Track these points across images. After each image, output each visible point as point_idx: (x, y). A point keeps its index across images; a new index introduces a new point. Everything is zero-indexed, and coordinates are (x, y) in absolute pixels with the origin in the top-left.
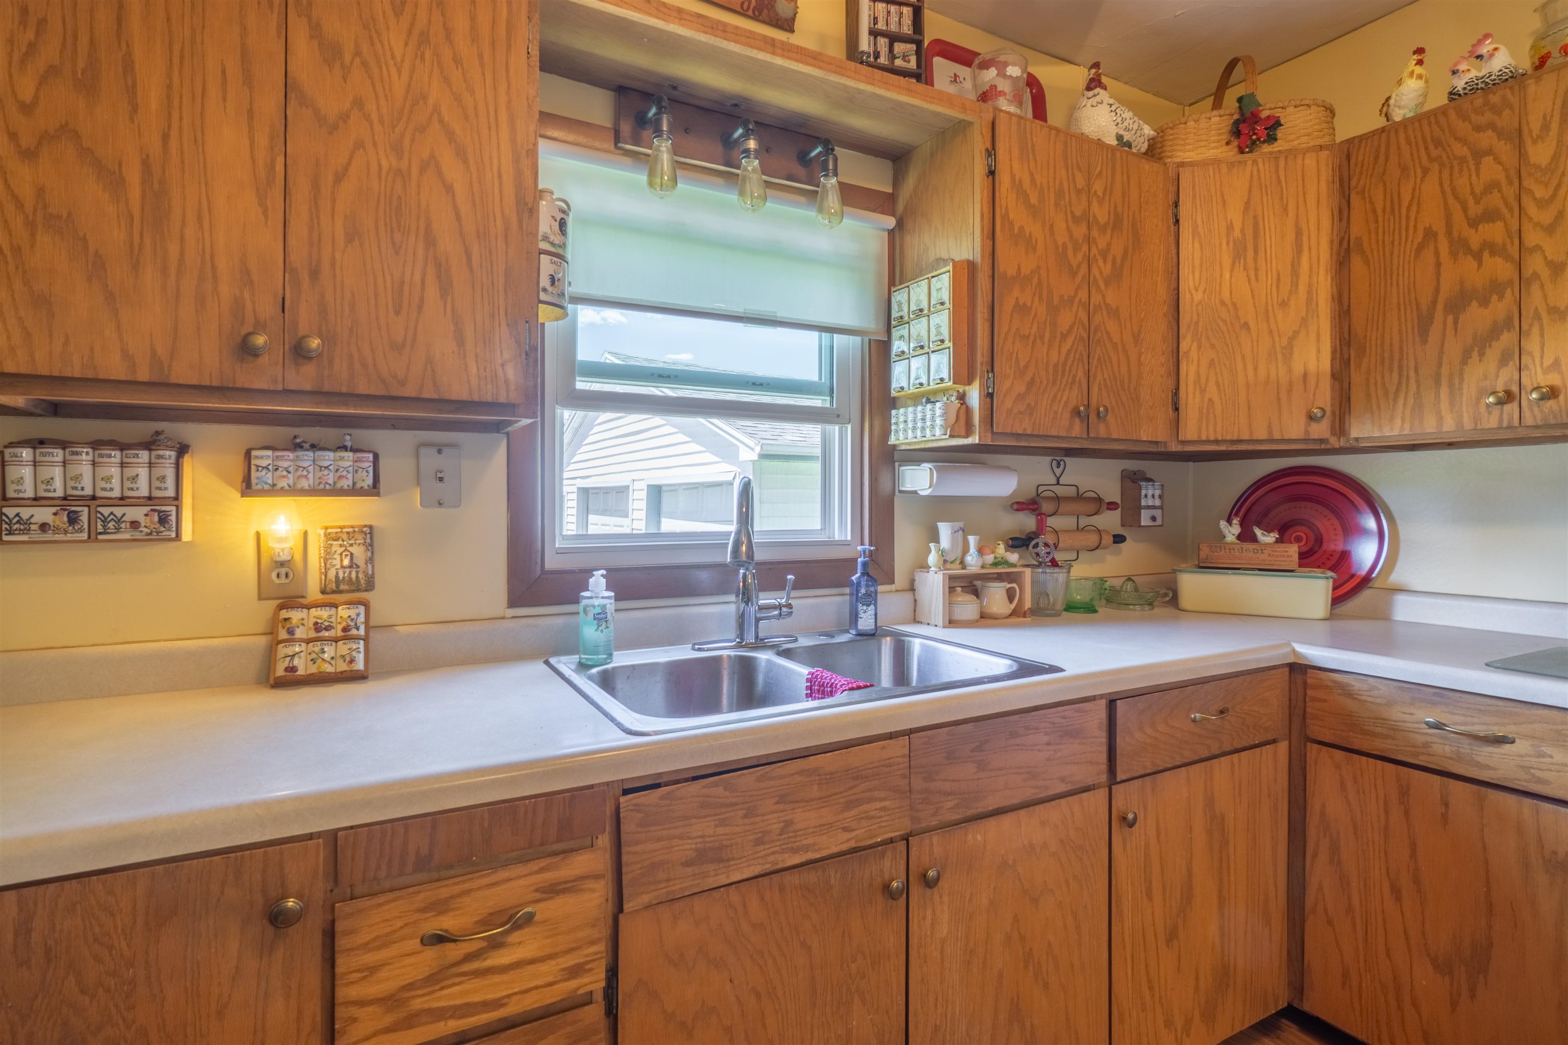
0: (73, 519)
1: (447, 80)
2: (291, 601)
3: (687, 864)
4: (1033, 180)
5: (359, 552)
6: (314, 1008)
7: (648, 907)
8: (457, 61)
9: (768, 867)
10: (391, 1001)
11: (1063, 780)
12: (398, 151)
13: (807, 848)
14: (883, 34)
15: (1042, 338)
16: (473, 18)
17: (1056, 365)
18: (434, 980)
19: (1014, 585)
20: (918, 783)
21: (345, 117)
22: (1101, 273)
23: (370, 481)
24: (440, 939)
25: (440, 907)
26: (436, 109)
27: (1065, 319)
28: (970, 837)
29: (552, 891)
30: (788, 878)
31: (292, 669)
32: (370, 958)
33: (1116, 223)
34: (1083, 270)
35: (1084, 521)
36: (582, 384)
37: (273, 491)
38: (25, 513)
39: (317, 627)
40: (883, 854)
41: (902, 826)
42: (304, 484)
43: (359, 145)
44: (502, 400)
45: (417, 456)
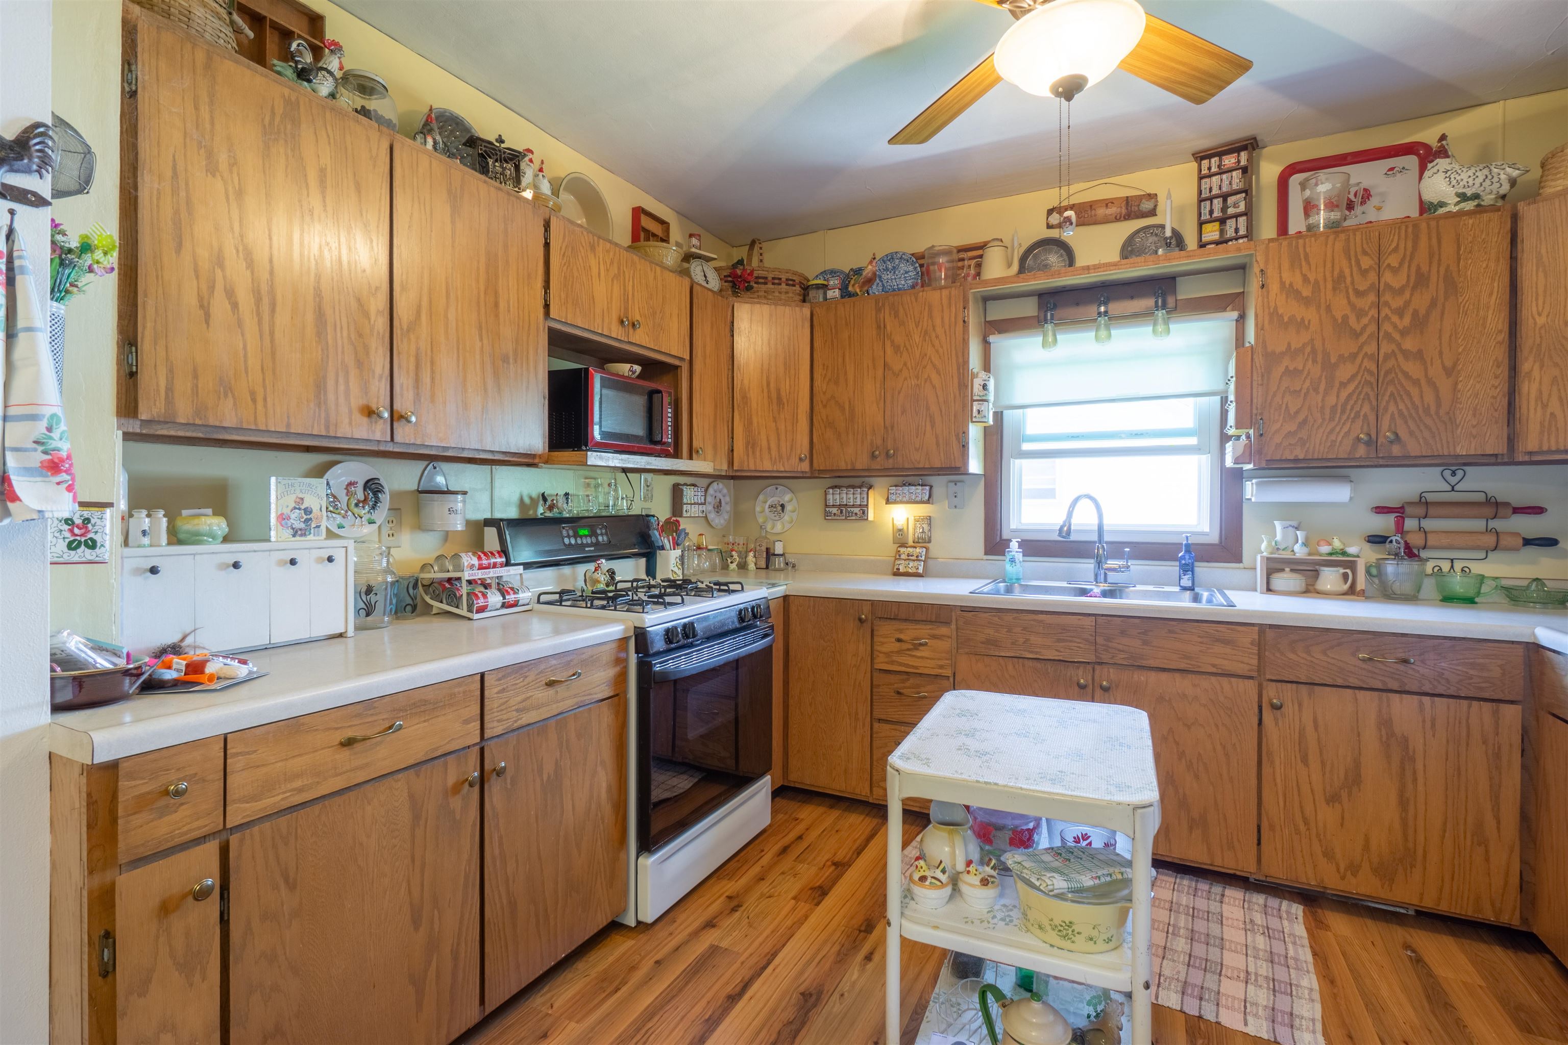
0: (842, 512)
1: (933, 346)
2: (903, 545)
3: (982, 643)
4: (1306, 279)
5: (926, 527)
6: (868, 649)
7: (967, 653)
8: (937, 337)
9: (1017, 655)
10: (888, 654)
12: (917, 377)
13: (1037, 653)
15: (1316, 390)
16: (942, 318)
17: (1334, 408)
18: (899, 652)
19: (1350, 571)
20: (1100, 640)
21: (901, 371)
22: (1395, 326)
23: (927, 498)
24: (899, 640)
25: (901, 631)
26: (930, 358)
27: (1345, 372)
28: (1135, 676)
29: (934, 637)
30: (1026, 661)
31: (898, 569)
32: (882, 640)
33: (1421, 280)
34: (1373, 328)
35: (1488, 524)
36: (1026, 447)
37: (895, 502)
38: (831, 510)
39: (908, 555)
40: (1078, 668)
41: (1092, 658)
42: (905, 499)
43: (905, 379)
44: (953, 466)
45: (947, 487)
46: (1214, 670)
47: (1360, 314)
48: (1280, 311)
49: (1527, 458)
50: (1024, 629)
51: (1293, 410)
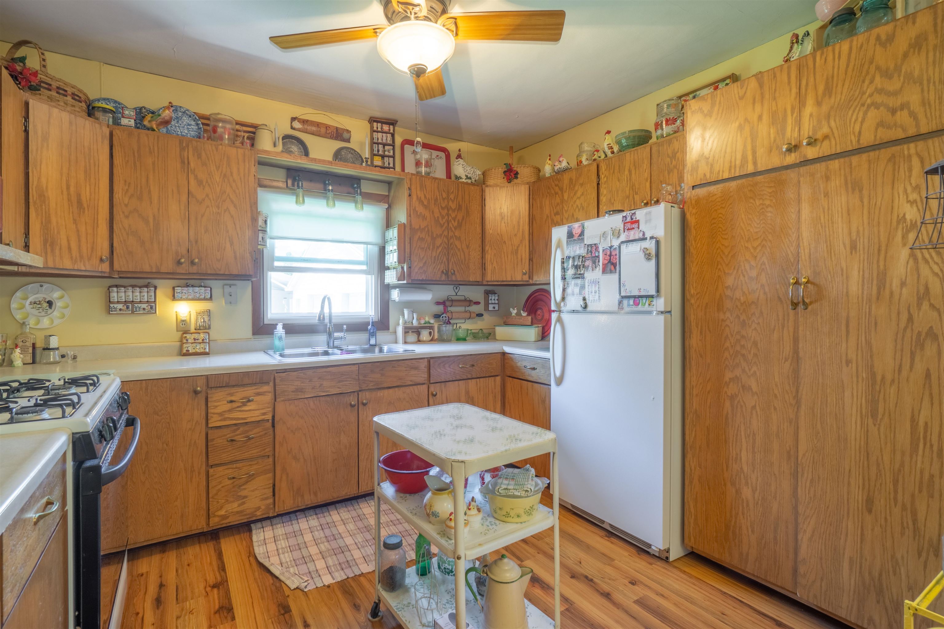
0: (128, 308)
1: (231, 187)
2: (186, 332)
3: (293, 392)
4: (425, 197)
5: (206, 317)
6: (203, 413)
7: (283, 401)
8: (234, 181)
9: (316, 395)
10: (220, 414)
11: (411, 381)
12: (218, 207)
13: (327, 392)
14: (381, 144)
15: (429, 248)
16: (238, 169)
17: (435, 257)
18: (230, 411)
19: (431, 330)
20: (361, 378)
21: (204, 200)
22: (453, 225)
23: (209, 296)
24: (232, 402)
25: (231, 394)
26: (228, 195)
27: (438, 242)
28: (378, 394)
29: (258, 394)
30: (321, 398)
31: (188, 351)
32: (216, 404)
33: (460, 208)
34: (446, 225)
35: (467, 309)
36: (276, 264)
37: (181, 299)
38: (115, 306)
39: (195, 339)
40: (350, 395)
41: (357, 388)
42: (190, 297)
43: (208, 207)
44: (248, 274)
45: (223, 288)
46: (411, 383)
47: (443, 217)
48: (417, 209)
49: (486, 283)
50: (320, 378)
51: (422, 257)
